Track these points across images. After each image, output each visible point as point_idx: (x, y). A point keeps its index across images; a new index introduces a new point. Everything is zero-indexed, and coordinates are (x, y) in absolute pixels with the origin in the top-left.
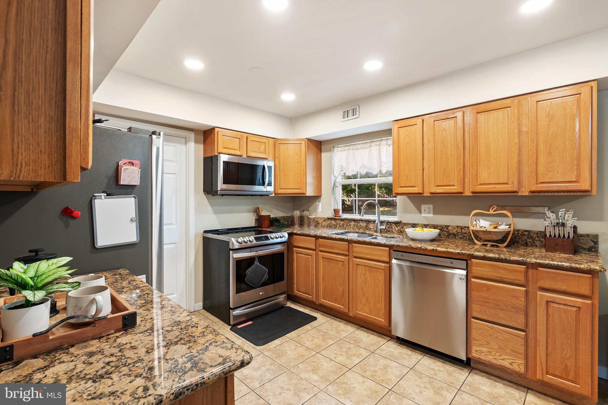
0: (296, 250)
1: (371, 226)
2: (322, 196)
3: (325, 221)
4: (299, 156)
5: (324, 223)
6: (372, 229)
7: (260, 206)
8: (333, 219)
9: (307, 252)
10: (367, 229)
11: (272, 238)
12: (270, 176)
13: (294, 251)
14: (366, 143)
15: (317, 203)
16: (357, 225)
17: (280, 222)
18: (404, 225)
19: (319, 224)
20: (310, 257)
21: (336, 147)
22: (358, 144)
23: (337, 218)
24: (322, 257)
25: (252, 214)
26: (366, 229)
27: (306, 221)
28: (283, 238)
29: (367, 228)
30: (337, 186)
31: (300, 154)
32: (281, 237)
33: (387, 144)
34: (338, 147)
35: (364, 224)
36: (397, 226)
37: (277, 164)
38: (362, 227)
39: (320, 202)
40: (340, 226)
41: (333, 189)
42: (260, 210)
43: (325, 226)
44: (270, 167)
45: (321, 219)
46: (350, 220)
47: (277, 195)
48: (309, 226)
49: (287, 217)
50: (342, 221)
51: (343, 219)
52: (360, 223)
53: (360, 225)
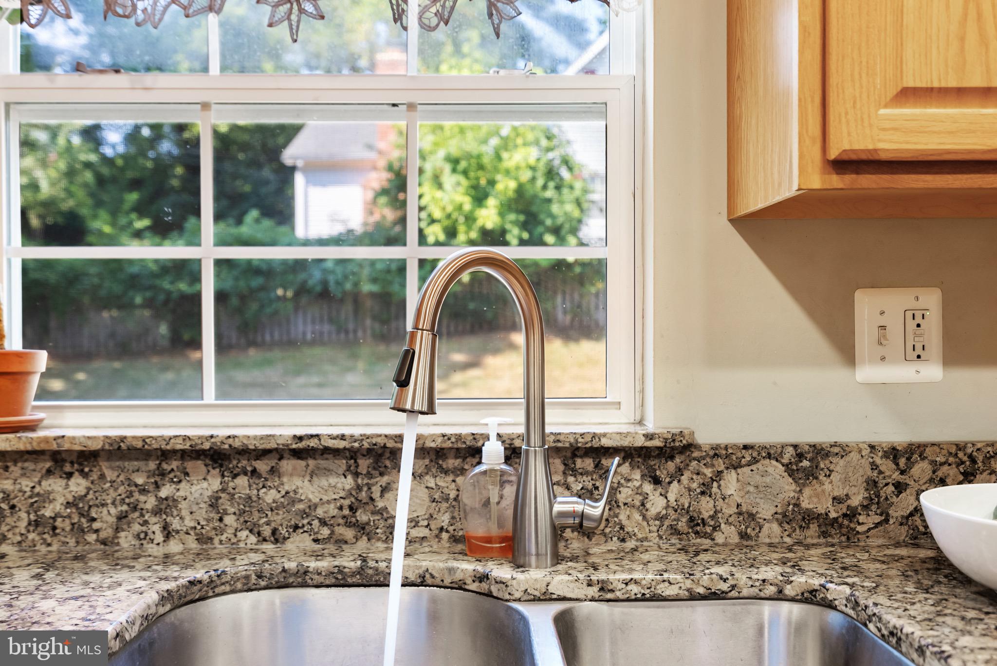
10: (362, 529)
16: (248, 505)
18: (720, 465)
26: (349, 533)
29: (362, 516)
35: (329, 489)
36: (656, 481)
38: (303, 518)
40: (36, 523)
46: (165, 455)
50: (69, 475)
51: (77, 448)
52: (279, 477)
53: (287, 493)
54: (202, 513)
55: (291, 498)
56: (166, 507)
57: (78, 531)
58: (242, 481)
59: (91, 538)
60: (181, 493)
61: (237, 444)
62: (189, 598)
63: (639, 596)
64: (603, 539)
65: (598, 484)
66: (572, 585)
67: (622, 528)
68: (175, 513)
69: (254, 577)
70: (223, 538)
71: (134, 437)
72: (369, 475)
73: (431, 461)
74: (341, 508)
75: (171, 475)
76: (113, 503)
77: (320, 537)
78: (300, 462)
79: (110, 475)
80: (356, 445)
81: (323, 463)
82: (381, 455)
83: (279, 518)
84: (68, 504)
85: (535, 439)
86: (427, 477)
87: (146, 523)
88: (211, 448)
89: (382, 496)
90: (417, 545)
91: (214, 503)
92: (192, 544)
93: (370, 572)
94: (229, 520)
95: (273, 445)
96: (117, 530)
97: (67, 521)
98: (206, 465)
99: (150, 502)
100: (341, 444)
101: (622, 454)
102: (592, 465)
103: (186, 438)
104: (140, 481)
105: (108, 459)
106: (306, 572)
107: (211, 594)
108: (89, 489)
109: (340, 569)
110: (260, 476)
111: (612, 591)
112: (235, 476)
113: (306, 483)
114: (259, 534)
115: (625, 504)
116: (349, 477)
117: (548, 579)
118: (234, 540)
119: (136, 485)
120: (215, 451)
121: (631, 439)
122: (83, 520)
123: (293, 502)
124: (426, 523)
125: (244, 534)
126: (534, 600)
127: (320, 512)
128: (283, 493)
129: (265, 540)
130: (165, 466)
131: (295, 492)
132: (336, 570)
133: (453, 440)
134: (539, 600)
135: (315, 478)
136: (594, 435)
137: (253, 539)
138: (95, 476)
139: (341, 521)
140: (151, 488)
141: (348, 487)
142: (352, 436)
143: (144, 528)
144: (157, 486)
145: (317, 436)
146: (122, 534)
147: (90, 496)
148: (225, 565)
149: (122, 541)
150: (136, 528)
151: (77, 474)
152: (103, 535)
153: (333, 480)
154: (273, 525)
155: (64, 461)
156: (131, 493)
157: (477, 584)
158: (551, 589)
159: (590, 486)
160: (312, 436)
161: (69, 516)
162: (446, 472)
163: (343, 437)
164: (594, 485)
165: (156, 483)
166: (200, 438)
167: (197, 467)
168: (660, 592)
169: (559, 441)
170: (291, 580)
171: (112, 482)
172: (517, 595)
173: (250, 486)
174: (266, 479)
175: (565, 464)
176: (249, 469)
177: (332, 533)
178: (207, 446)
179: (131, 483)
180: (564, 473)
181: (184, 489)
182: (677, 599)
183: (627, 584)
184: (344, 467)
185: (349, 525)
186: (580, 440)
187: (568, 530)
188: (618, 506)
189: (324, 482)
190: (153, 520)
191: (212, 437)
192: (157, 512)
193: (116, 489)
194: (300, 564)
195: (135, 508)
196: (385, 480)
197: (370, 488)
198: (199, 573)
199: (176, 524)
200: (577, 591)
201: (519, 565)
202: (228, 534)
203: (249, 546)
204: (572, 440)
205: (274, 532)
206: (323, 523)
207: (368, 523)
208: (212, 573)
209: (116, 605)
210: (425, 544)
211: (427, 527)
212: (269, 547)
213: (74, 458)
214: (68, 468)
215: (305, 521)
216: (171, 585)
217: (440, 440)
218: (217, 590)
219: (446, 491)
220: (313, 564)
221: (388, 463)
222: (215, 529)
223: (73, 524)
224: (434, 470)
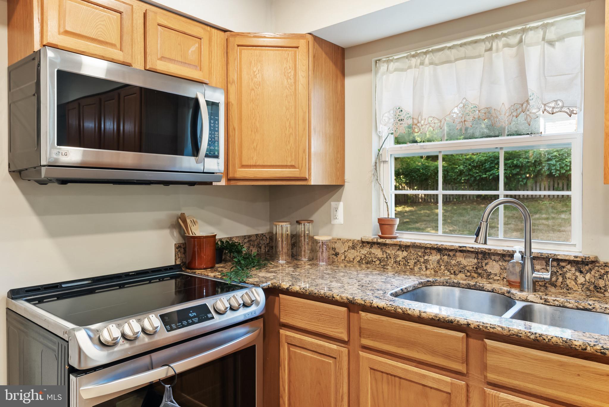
0: (287, 336)
1: (493, 267)
2: (346, 184)
3: (354, 247)
4: (292, 81)
5: (352, 254)
6: (496, 275)
7: (188, 212)
8: (378, 243)
9: (321, 346)
10: (479, 275)
11: (218, 313)
12: (214, 130)
13: (283, 340)
14: (476, 42)
15: (333, 204)
16: (447, 264)
17: (239, 252)
19: (337, 254)
20: (331, 361)
21: (384, 62)
22: (450, 48)
23: (388, 241)
24: (371, 369)
25: (166, 232)
26: (476, 275)
27: (306, 248)
28: (253, 308)
29: (480, 271)
30: (385, 162)
31: (295, 75)
32: (245, 305)
33: (544, 39)
34: (388, 62)
35: (470, 262)
36: (581, 272)
37: (233, 99)
38: (462, 269)
39: (339, 200)
40: (395, 262)
41: (376, 169)
42: (188, 221)
43: (355, 262)
44: (213, 106)
45: (344, 242)
46: (426, 248)
47: (233, 183)
48: (313, 259)
49: (257, 235)
50: (403, 251)
51: (404, 244)
52: (456, 257)
53: (458, 262)
54: (435, 264)
55: (459, 263)
56: (426, 262)
57: (405, 265)
58: (446, 257)
59: (408, 267)
60: (430, 259)
61: (444, 247)
62: (427, 285)
63: (558, 305)
64: (560, 289)
65: (558, 270)
66: (535, 298)
67: (568, 286)
68: (428, 264)
69: (445, 282)
70: (441, 272)
71: (418, 243)
72: (482, 259)
73: (501, 257)
74: (473, 268)
75: (428, 253)
76: (413, 259)
77: (467, 275)
78: (461, 253)
79: (413, 252)
80: (477, 250)
81: (468, 254)
82: (485, 254)
83: (456, 268)
84: (403, 258)
85: (528, 254)
86: (500, 262)
87: (421, 265)
88: (437, 247)
89: (485, 266)
90: (496, 281)
91: (438, 262)
92: (433, 272)
93: (477, 286)
94: (442, 267)
95: (453, 248)
96: (414, 266)
97: (402, 262)
98: (436, 252)
99: (422, 260)
100: (472, 250)
101: (568, 262)
102: (556, 264)
103: (430, 244)
104: (420, 254)
105: (412, 248)
106: (459, 283)
107: (433, 285)
108: (407, 255)
109: (469, 284)
110: (450, 256)
111: (549, 302)
112: (444, 256)
113: (463, 260)
114: (450, 272)
115: (569, 278)
116: (476, 259)
117: (527, 295)
118: (443, 273)
119: (419, 255)
120: (439, 248)
121: (569, 257)
122: (406, 263)
123: (460, 264)
124: (499, 275)
125: (446, 271)
126: (522, 301)
127: (467, 268)
128: (457, 261)
129: (452, 274)
130: (426, 251)
131: (460, 262)
132: (468, 284)
133: (506, 252)
134: (524, 301)
135: (466, 258)
136: (555, 255)
137: (449, 273)
138: (409, 252)
139: (473, 271)
140: (423, 256)
141: (475, 262)
142: (475, 248)
143: (421, 267)
144: (424, 256)
145: (465, 247)
146: (415, 267)
147: (408, 257)
148: (438, 278)
149: (415, 269)
150: (419, 266)
151: (405, 251)
152: (411, 267)
153: (471, 260)
154: (454, 270)
155: (402, 247)
156: (418, 257)
157: (507, 294)
158: (528, 298)
159: (555, 271)
160: (464, 247)
161: (403, 261)
162: (506, 261)
163: (473, 248)
164: (557, 271)
165: (424, 255)
166: (434, 244)
167: (434, 252)
168: (566, 305)
169: (542, 255)
170: (455, 285)
171: (413, 254)
172: (517, 298)
173: (448, 259)
174: (452, 257)
175: (546, 263)
176: (448, 254)
177: (471, 274)
178: (436, 247)
179: (417, 254)
180: (546, 266)
181: (431, 258)
182: (572, 308)
183: (554, 301)
184: (474, 256)
185: (475, 273)
186: (550, 256)
187: (547, 284)
188: (566, 279)
189: (468, 260)
190: (423, 265)
191: (437, 244)
192: (424, 263)
193: (414, 256)
194: (458, 281)
195: (418, 261)
196: (486, 261)
197: (482, 263)
198: (431, 279)
199: (428, 266)
200: (536, 300)
201: (522, 290)
202: (442, 271)
203: (447, 275)
204: (547, 256)
205: (454, 272)
206: (468, 271)
207: (481, 273)
208: (434, 280)
209: (408, 282)
210: (499, 282)
211: (499, 276)
212: (453, 276)
213: (404, 247)
214: (403, 249)
215: (463, 270)
216: (422, 281)
217: (502, 251)
218: (435, 284)
219: (505, 267)
220: (461, 282)
221: (487, 256)
222: (439, 269)
223: (404, 263)
224: (502, 260)
